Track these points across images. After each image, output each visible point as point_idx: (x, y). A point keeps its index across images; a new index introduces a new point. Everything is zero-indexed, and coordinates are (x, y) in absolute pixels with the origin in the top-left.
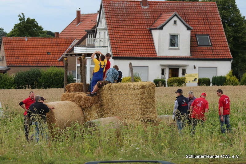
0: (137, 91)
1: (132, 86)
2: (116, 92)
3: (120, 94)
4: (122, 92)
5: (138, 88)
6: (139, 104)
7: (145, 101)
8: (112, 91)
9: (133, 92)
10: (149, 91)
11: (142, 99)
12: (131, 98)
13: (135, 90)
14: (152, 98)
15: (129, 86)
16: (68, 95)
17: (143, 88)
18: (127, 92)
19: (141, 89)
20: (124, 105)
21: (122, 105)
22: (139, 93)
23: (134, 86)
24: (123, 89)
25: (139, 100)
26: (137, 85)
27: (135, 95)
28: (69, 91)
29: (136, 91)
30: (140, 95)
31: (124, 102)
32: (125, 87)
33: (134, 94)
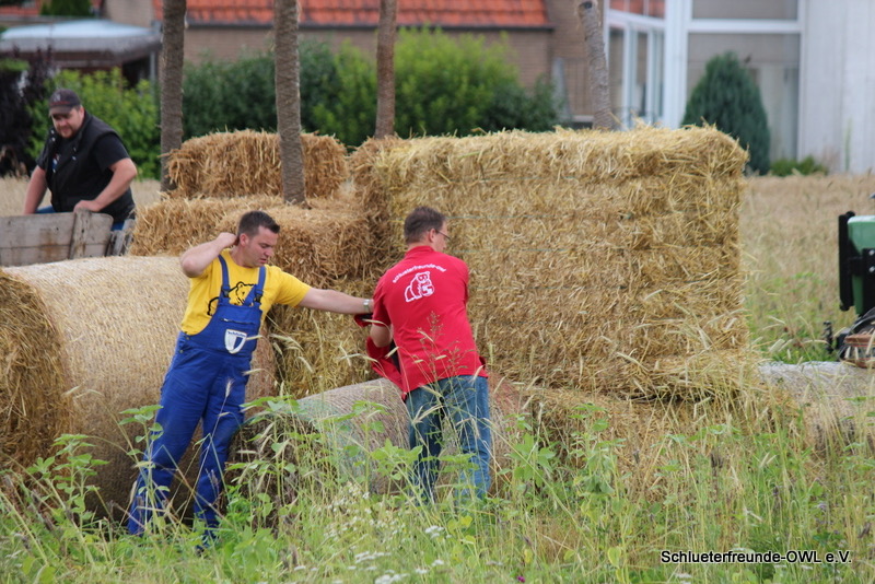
0: (615, 192)
1: (580, 161)
2: (484, 198)
3: (504, 212)
4: (518, 199)
5: (621, 171)
6: (621, 280)
7: (661, 264)
8: (457, 193)
9: (585, 197)
10: (691, 193)
11: (644, 246)
12: (570, 239)
13: (597, 182)
14: (721, 241)
15: (560, 154)
16: (179, 216)
17: (651, 172)
18: (549, 198)
19: (634, 177)
20: (529, 288)
21: (516, 286)
22: (621, 205)
23: (591, 161)
24: (527, 180)
25: (621, 252)
26: (614, 153)
27: (596, 217)
28: (193, 188)
29: (607, 191)
30: (632, 218)
31: (531, 267)
32: (539, 167)
33: (591, 211)
